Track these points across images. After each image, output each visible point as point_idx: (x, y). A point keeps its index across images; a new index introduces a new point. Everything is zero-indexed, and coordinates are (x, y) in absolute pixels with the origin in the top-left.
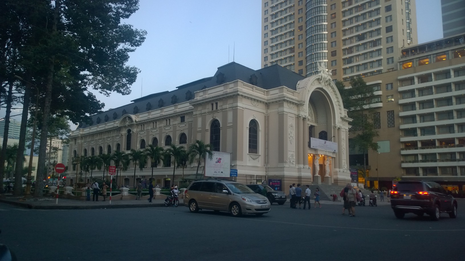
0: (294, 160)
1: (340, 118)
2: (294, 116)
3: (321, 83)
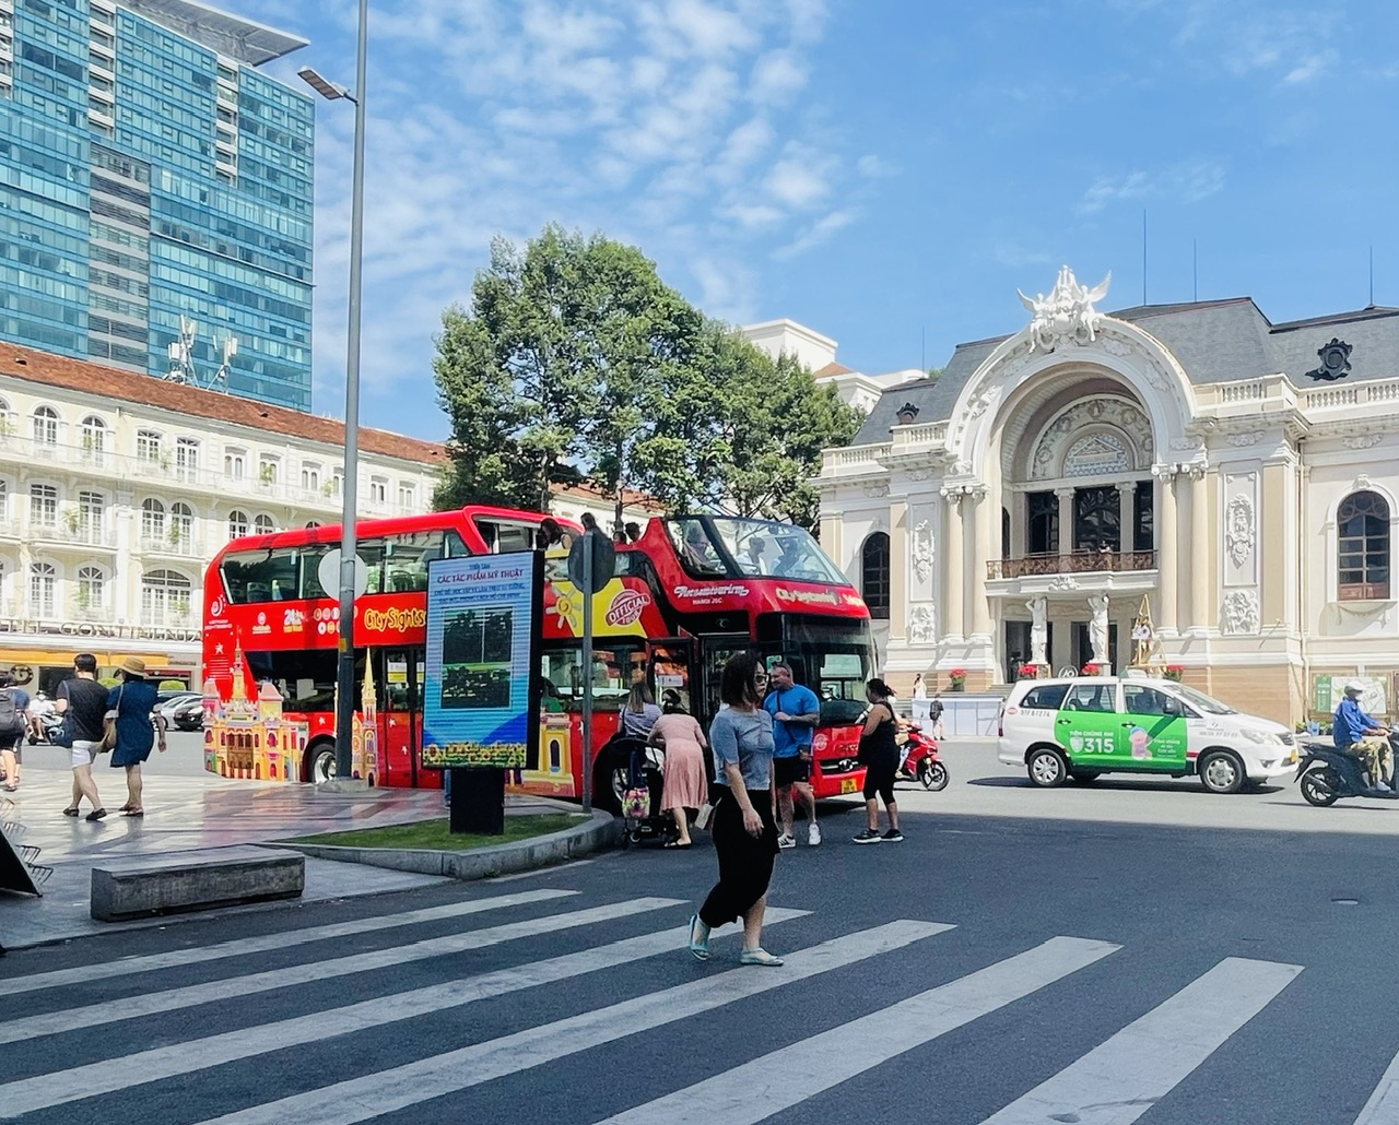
0: (927, 625)
3: (1053, 351)
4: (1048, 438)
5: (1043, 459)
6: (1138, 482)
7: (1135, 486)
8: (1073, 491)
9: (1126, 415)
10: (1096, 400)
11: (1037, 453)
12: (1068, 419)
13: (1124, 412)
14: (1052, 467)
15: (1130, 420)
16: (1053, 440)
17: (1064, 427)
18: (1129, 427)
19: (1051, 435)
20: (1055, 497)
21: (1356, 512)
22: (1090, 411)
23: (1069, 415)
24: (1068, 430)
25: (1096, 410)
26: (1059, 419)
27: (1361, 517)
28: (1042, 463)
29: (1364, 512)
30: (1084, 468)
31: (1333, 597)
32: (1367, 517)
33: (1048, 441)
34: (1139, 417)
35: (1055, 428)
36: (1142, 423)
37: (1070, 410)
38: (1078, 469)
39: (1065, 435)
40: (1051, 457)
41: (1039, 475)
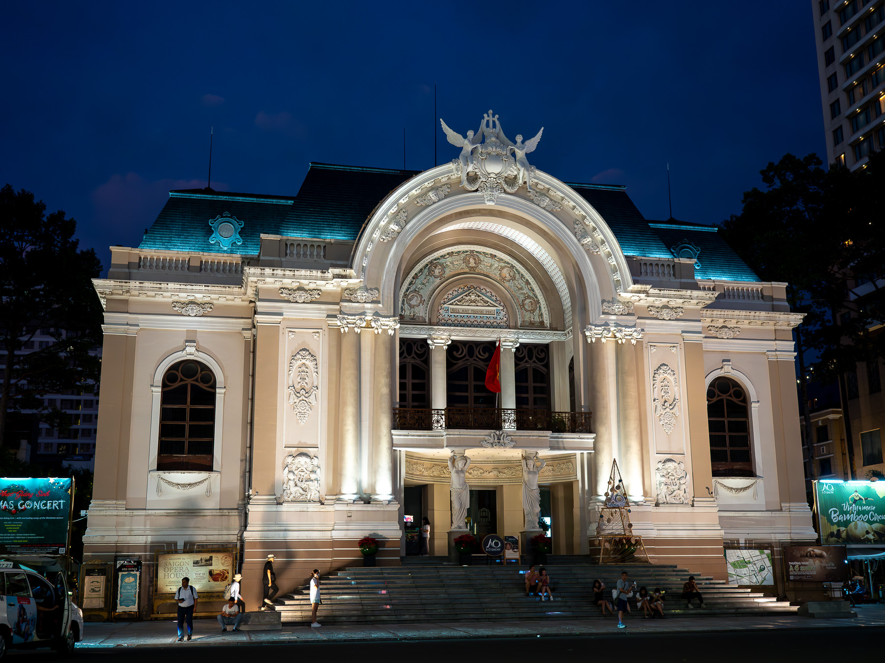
3: (476, 191)
4: (418, 281)
5: (413, 302)
6: (520, 343)
7: (516, 345)
8: (449, 343)
9: (505, 270)
10: (472, 251)
11: (405, 295)
12: (442, 265)
13: (502, 268)
15: (508, 277)
16: (423, 284)
17: (437, 272)
19: (422, 278)
21: (719, 396)
23: (442, 261)
24: (441, 277)
25: (472, 261)
26: (431, 262)
27: (722, 401)
28: (410, 305)
29: (724, 397)
30: (459, 319)
32: (727, 400)
34: (517, 276)
36: (520, 281)
37: (443, 256)
38: (453, 319)
39: (438, 280)
40: (422, 302)
41: (407, 319)
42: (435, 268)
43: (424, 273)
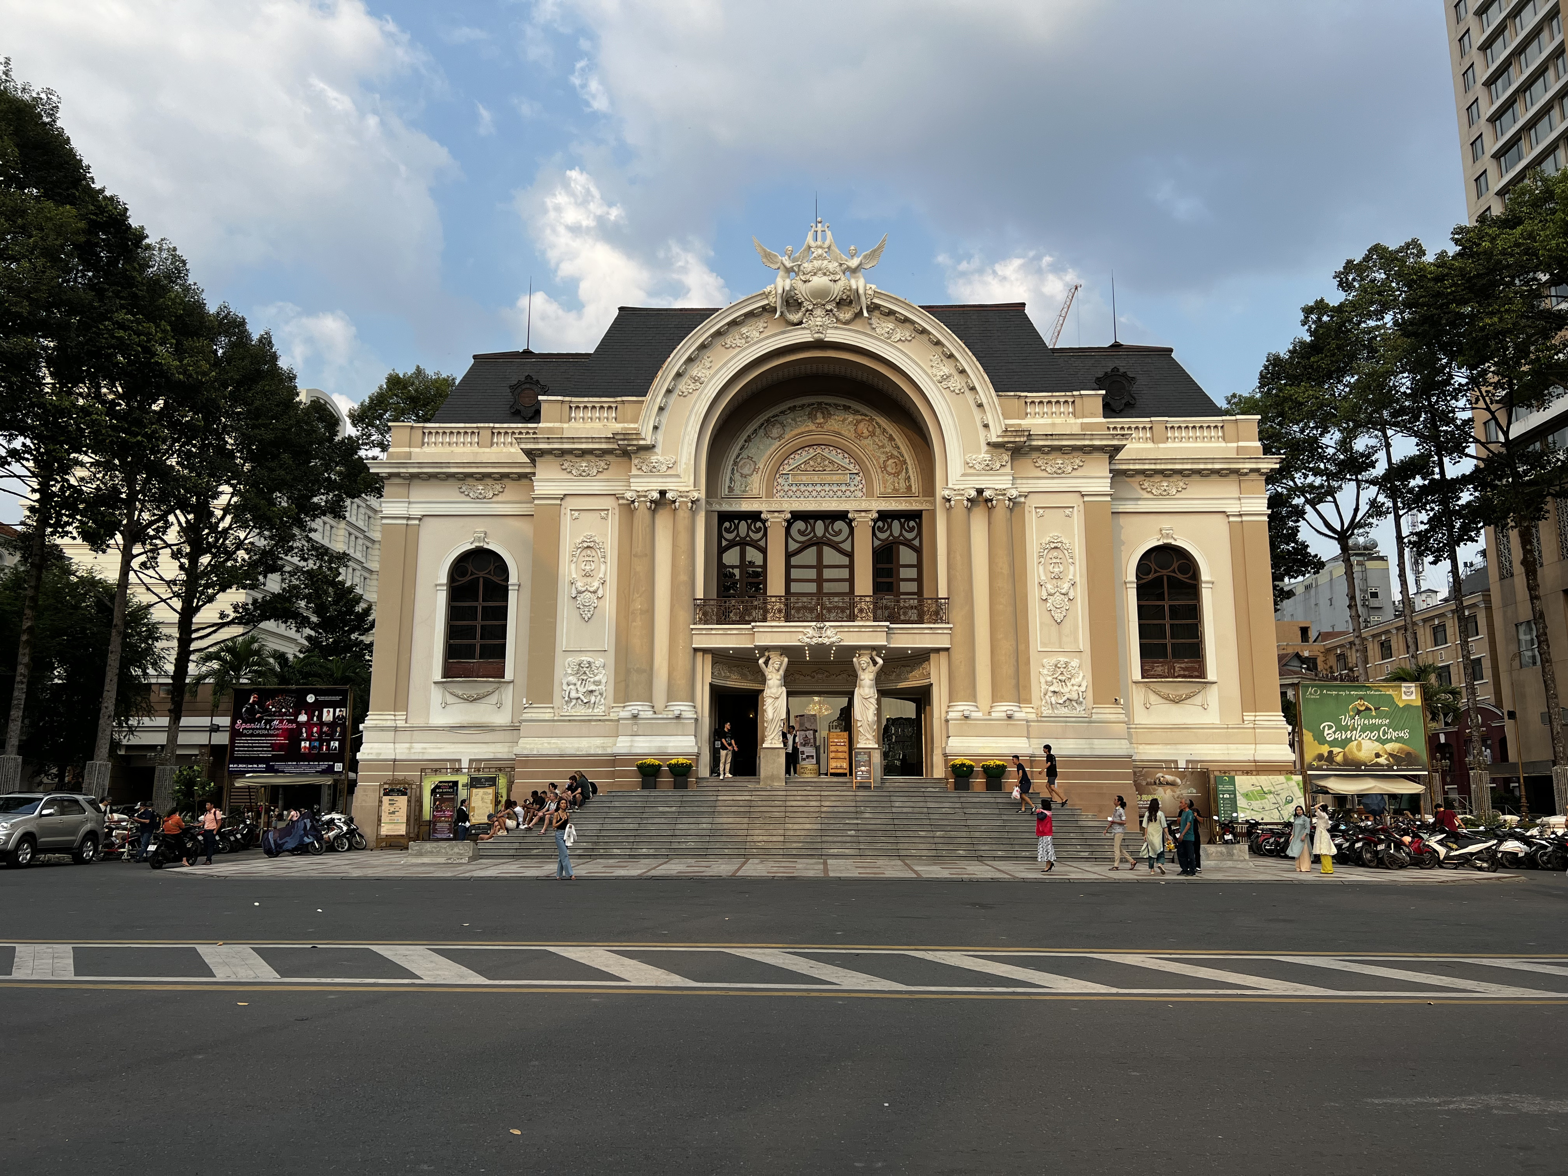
0: (593, 688)
1: (985, 448)
2: (609, 503)
3: (801, 323)
4: (752, 445)
5: (746, 471)
6: (879, 512)
7: (876, 515)
8: (789, 516)
9: (861, 425)
10: (820, 404)
11: (735, 463)
12: (781, 423)
13: (859, 422)
14: (756, 484)
15: (866, 433)
16: (758, 449)
17: (775, 432)
18: (865, 442)
19: (756, 441)
20: (764, 522)
21: (1156, 571)
22: (812, 417)
23: (782, 417)
24: (780, 437)
25: (819, 415)
26: (768, 421)
27: (1160, 579)
28: (743, 476)
29: (1164, 572)
30: (803, 488)
31: (1137, 675)
32: (1169, 577)
33: (752, 451)
34: (878, 431)
35: (761, 432)
36: (881, 437)
37: (783, 412)
38: (794, 489)
39: (778, 444)
40: (756, 470)
41: (737, 491)
42: (773, 426)
43: (759, 435)
